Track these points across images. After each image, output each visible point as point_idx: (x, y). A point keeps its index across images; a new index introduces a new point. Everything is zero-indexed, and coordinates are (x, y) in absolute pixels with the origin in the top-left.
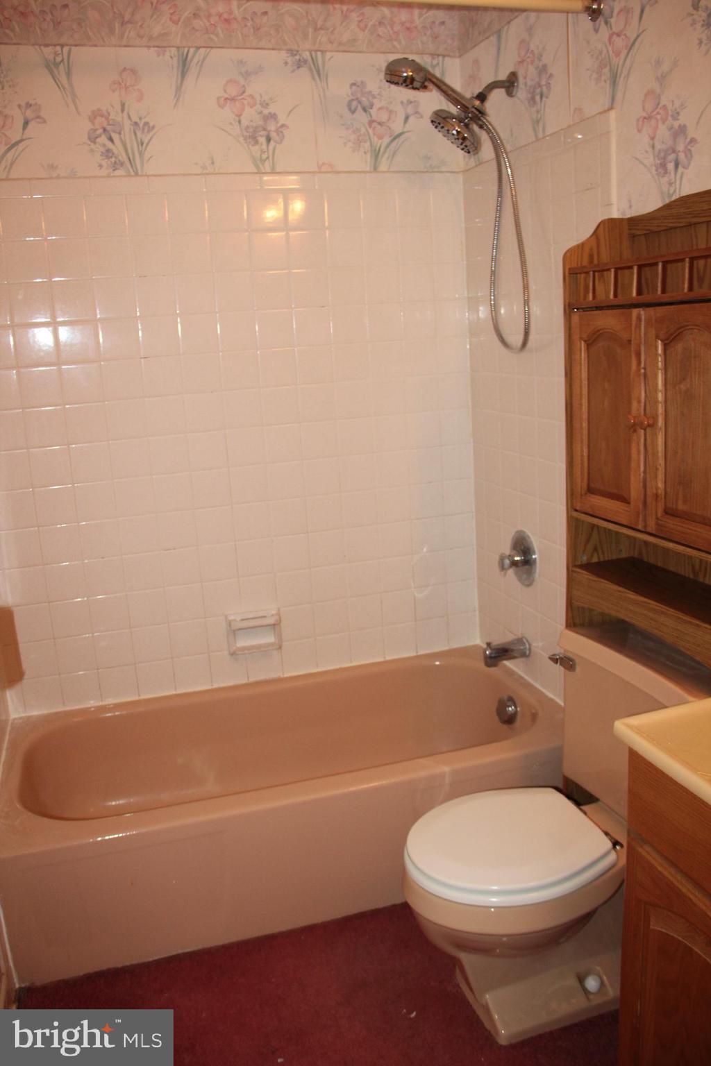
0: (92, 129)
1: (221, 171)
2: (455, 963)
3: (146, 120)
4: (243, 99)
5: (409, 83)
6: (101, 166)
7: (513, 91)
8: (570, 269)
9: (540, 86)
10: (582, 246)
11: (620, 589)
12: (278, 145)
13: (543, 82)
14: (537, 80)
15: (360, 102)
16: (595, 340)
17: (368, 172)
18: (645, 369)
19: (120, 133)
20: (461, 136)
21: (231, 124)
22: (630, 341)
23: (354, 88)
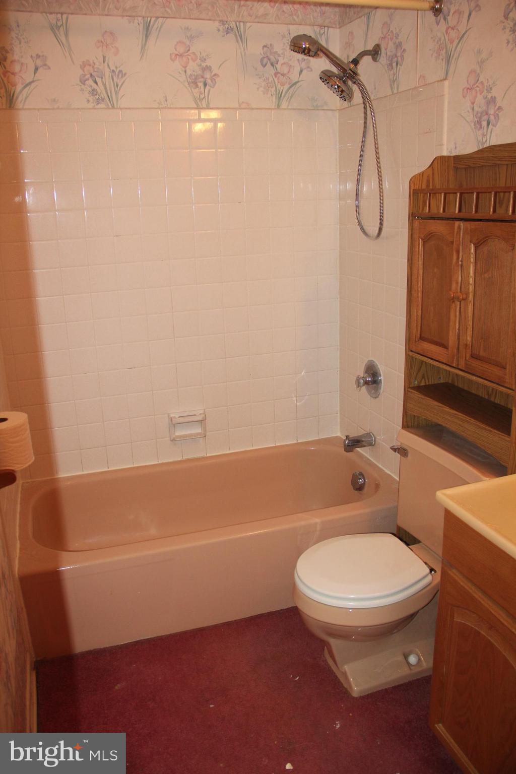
0: (83, 74)
1: (172, 106)
2: (324, 644)
3: (120, 69)
4: (188, 55)
5: (306, 52)
6: (88, 101)
7: (377, 57)
8: (413, 190)
9: (396, 56)
10: (422, 174)
11: (441, 405)
12: (211, 89)
13: (399, 54)
14: (394, 52)
15: (269, 59)
16: (429, 239)
17: (273, 109)
18: (462, 261)
19: (102, 78)
20: (340, 89)
21: (180, 73)
22: (452, 243)
23: (265, 49)
